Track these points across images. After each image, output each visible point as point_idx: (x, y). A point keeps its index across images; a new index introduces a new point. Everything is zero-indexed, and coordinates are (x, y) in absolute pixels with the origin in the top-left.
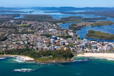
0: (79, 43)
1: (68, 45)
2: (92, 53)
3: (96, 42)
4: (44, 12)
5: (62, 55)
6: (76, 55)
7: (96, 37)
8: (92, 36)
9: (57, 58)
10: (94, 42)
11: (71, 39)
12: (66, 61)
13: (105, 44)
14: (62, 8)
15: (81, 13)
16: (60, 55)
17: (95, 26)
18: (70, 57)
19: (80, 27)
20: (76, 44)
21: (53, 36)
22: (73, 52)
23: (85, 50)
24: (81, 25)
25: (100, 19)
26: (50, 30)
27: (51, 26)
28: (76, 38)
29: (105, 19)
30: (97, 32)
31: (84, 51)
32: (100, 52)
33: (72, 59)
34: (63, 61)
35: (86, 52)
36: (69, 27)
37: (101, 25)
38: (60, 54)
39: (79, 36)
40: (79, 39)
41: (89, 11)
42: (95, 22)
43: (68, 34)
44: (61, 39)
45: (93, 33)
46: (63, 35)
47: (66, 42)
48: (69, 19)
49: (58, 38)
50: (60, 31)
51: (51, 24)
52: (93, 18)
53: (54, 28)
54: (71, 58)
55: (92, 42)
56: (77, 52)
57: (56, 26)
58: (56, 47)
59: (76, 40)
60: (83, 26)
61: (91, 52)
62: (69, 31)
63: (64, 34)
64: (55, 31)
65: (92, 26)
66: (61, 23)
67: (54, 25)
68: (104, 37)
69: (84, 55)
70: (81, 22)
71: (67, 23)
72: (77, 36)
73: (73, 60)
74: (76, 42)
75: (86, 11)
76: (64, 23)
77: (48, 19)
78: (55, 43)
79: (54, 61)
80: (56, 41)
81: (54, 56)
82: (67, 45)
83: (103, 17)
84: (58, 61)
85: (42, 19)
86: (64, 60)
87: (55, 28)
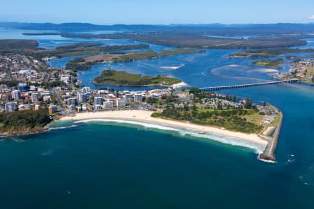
0: (73, 95)
1: (49, 100)
2: (91, 113)
3: (107, 92)
4: (24, 34)
5: (24, 120)
6: (58, 119)
7: (113, 82)
8: (105, 80)
9: (13, 128)
10: (102, 91)
11: (60, 88)
12: (33, 131)
13: (124, 95)
14: (66, 25)
15: (103, 36)
16: (20, 121)
17: (121, 62)
18: (41, 123)
19: (90, 63)
20: (66, 98)
21: (21, 85)
22: (53, 112)
23: (79, 108)
24: (92, 61)
25: (135, 47)
26: (22, 72)
27: (28, 62)
28: (73, 85)
29: (146, 47)
30: (119, 72)
31: (77, 110)
32: (107, 110)
33: (45, 127)
34: (26, 131)
35: (81, 110)
36: (67, 65)
37: (132, 60)
38: (20, 118)
39: (81, 82)
40: (78, 87)
41: (122, 31)
42: (124, 53)
43: (59, 79)
44: (39, 90)
45: (111, 75)
46: (46, 80)
47: (47, 95)
48: (74, 49)
49: (33, 88)
50: (44, 74)
51: (29, 58)
52: (123, 46)
53: (34, 68)
54: (45, 125)
55: (99, 91)
56: (63, 112)
57: (40, 64)
58: (22, 105)
59: (70, 89)
60: (97, 61)
61: (89, 111)
62: (64, 72)
63: (50, 80)
64: (32, 73)
65: (115, 62)
66: (53, 57)
67: (36, 61)
68: (126, 82)
69: (74, 118)
70: (97, 54)
71: (67, 56)
72: (75, 81)
73: (47, 129)
74: (67, 93)
75: (115, 32)
76: (60, 57)
77: (26, 50)
78: (24, 98)
79: (5, 133)
80: (27, 94)
81: (7, 123)
82: (46, 101)
83: (144, 43)
84: (14, 132)
85: (13, 48)
86: (28, 129)
87: (36, 66)
